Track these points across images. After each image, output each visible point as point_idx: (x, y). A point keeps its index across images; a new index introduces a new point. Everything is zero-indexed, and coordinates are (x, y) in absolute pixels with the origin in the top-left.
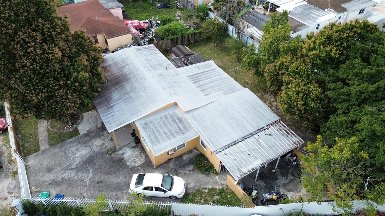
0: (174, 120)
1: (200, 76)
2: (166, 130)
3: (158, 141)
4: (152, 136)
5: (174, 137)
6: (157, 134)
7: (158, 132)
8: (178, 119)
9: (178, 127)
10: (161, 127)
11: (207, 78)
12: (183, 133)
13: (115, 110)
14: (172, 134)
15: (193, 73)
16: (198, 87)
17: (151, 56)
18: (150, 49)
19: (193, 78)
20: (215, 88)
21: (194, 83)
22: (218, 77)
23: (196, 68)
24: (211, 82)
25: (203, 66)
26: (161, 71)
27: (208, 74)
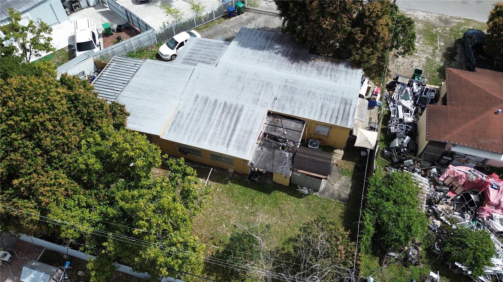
1: (231, 120)
2: (201, 52)
11: (221, 124)
15: (242, 118)
16: (216, 101)
17: (320, 105)
18: (340, 117)
19: (235, 110)
20: (196, 113)
21: (225, 104)
22: (211, 133)
23: (249, 129)
24: (210, 119)
25: (245, 139)
26: (276, 92)
27: (225, 129)
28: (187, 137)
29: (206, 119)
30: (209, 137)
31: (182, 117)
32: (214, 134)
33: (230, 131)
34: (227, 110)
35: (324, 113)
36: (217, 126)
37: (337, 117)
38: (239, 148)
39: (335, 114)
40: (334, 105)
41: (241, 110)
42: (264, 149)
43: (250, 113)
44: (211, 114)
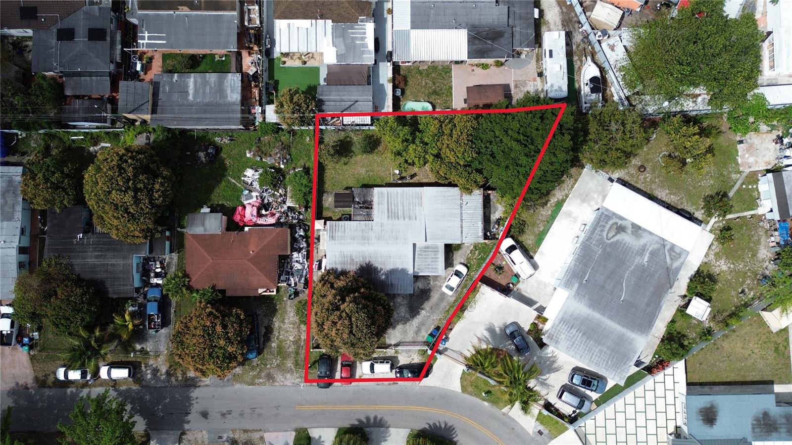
0: (425, 251)
1: (392, 209)
2: (430, 260)
3: (436, 268)
4: (430, 270)
5: (437, 258)
6: (430, 267)
7: (429, 265)
8: (425, 248)
9: (432, 251)
10: (426, 262)
11: (396, 205)
12: (438, 251)
13: (397, 283)
14: (435, 258)
15: (386, 212)
16: (404, 219)
17: (346, 232)
18: (334, 227)
19: (392, 216)
20: (412, 208)
21: (398, 219)
22: (399, 197)
23: (380, 206)
24: (403, 206)
25: (380, 199)
26: (372, 235)
27: (393, 202)
28: (411, 192)
29: (405, 205)
30: (399, 195)
31: (419, 203)
32: (397, 198)
33: (389, 202)
34: (396, 215)
35: (343, 228)
36: (397, 203)
37: (336, 226)
38: (382, 193)
39: (337, 228)
40: (338, 234)
41: (388, 217)
42: (369, 200)
43: (383, 217)
44: (403, 210)
